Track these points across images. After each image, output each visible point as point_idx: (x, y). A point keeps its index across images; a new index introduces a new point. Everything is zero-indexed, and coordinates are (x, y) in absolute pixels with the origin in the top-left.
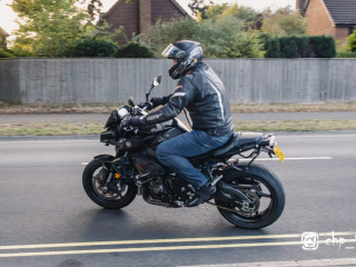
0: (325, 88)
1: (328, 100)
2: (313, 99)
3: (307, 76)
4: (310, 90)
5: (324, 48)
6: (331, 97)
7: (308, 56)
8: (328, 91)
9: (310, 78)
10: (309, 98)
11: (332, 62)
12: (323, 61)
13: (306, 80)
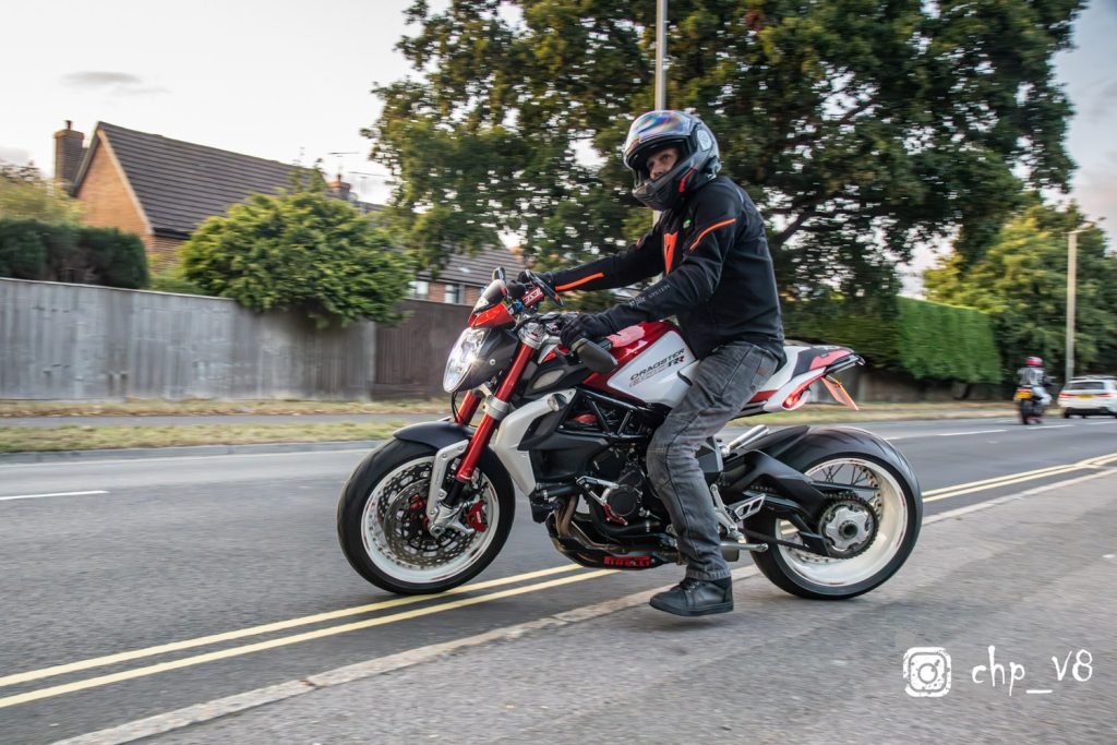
0: (124, 364)
1: (131, 396)
2: (90, 390)
3: (73, 330)
4: (82, 368)
5: (116, 261)
6: (138, 386)
7: (74, 277)
8: (130, 372)
9: (81, 335)
10: (78, 389)
11: (138, 298)
12: (116, 295)
13: (71, 340)
